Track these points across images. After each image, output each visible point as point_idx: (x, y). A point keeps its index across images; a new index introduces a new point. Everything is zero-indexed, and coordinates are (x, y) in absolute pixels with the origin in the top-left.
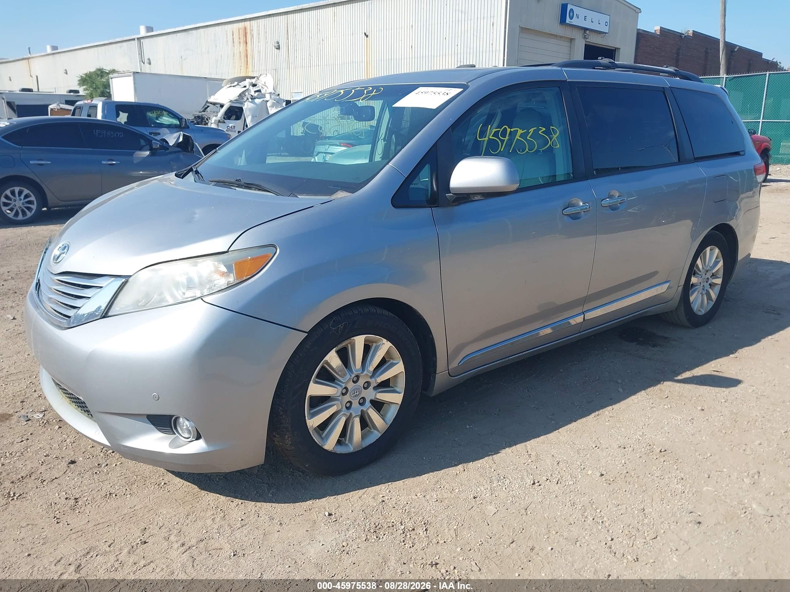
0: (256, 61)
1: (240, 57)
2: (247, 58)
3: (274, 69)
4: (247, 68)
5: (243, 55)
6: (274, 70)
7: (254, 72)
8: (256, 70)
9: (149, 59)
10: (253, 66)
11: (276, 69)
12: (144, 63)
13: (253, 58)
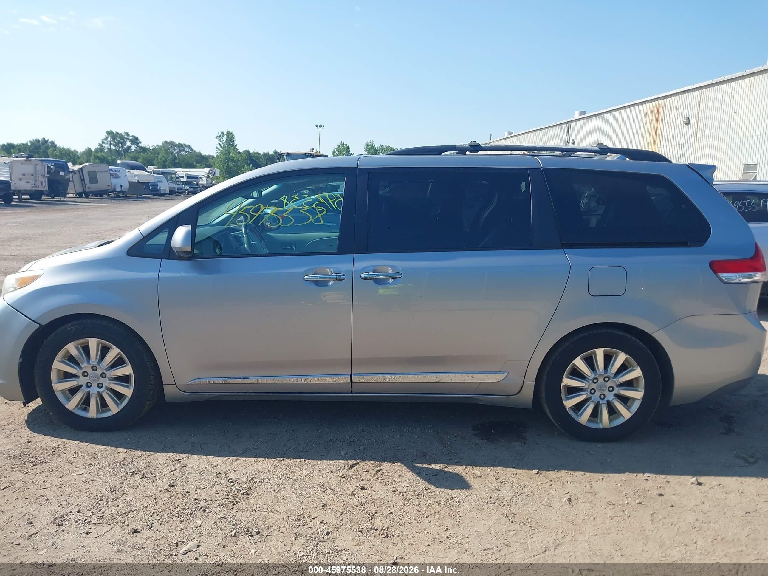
0: (664, 138)
1: (650, 133)
2: (657, 135)
3: (681, 144)
4: (655, 144)
5: (653, 131)
6: (681, 146)
7: (661, 148)
8: (663, 146)
9: (573, 140)
10: (661, 143)
11: (683, 144)
12: (569, 143)
13: (662, 134)
